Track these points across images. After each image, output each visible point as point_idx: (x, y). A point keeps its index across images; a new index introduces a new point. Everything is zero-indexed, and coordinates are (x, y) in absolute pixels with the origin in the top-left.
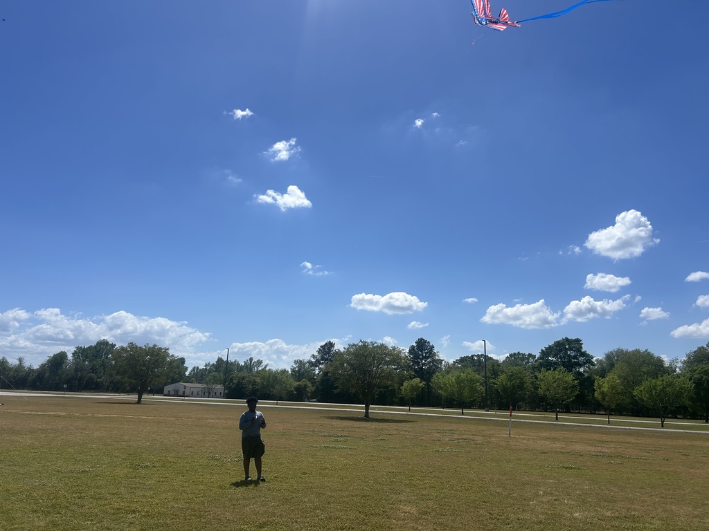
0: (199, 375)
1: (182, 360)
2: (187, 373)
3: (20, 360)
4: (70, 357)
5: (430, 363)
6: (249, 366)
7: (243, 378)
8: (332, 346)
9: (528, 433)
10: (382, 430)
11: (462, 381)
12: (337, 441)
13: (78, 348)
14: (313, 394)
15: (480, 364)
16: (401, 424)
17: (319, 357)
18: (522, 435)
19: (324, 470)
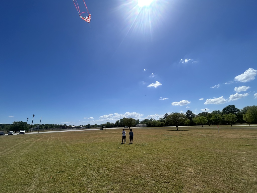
0: (142, 123)
1: (138, 120)
2: (140, 122)
3: (112, 122)
4: (119, 121)
5: (192, 115)
6: (151, 120)
7: (150, 123)
8: (167, 114)
9: (225, 132)
10: (181, 133)
11: (201, 119)
12: (169, 138)
13: (121, 119)
14: (165, 125)
15: (205, 114)
16: (186, 131)
17: (165, 117)
18: (223, 133)
19: (164, 148)
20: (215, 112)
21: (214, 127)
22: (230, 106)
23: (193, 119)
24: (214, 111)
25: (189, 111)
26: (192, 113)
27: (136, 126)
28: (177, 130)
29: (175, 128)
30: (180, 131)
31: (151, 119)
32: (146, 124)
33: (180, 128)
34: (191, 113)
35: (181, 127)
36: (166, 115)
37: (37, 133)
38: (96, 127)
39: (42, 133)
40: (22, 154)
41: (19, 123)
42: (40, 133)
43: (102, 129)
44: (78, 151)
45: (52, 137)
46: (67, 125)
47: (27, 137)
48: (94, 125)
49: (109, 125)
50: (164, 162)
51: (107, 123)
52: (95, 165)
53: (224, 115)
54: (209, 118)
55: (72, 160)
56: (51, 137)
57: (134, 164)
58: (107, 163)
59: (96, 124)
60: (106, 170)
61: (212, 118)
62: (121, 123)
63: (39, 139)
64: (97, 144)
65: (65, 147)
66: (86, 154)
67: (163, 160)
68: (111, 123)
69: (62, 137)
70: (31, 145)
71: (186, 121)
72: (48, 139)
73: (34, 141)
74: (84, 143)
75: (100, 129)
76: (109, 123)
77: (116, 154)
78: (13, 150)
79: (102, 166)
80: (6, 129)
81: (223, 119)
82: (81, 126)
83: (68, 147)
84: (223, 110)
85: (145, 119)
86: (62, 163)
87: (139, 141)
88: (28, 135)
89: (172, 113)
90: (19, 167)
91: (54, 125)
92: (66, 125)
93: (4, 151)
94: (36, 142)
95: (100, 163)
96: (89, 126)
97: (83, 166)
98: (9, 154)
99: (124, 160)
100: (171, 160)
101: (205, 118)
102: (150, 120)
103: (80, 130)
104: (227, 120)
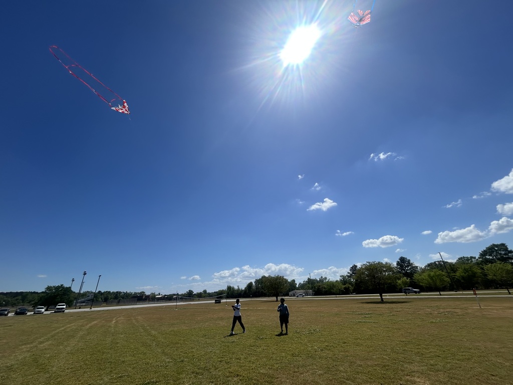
0: (302, 286)
1: (294, 281)
2: (297, 286)
3: (238, 286)
4: (254, 284)
5: (410, 269)
6: (322, 280)
7: (319, 286)
8: (356, 266)
9: (493, 305)
10: (392, 308)
11: (433, 276)
12: (366, 317)
13: (256, 280)
14: (353, 290)
15: (441, 266)
16: (403, 304)
17: (351, 273)
18: (490, 306)
19: (357, 339)
20: (462, 260)
21: (469, 294)
22: (494, 245)
23: (416, 276)
24: (461, 258)
25: (404, 258)
26: (411, 262)
27: (290, 293)
28: (382, 301)
29: (376, 297)
30: (389, 304)
31: (322, 277)
32: (311, 291)
33: (387, 296)
34: (409, 264)
35: (389, 296)
36: (354, 268)
37: (88, 310)
38: (205, 297)
39: (99, 311)
40: (68, 349)
41: (57, 288)
42: (93, 309)
43: (218, 302)
44: (177, 343)
45: (120, 317)
46: (148, 293)
47: (72, 318)
48: (201, 293)
49: (231, 293)
50: (361, 366)
51: (228, 289)
52: (217, 370)
53: (485, 267)
54: (452, 274)
55: (169, 362)
56: (118, 318)
57: (296, 370)
58: (241, 367)
59: (205, 291)
60: (240, 380)
61: (458, 274)
62: (257, 288)
63: (95, 322)
64: (212, 331)
65: (149, 337)
66: (193, 350)
67: (359, 362)
68: (236, 288)
69: (139, 317)
70: (81, 333)
71: (399, 282)
72: (111, 321)
73: (87, 325)
74: (187, 328)
75: (214, 301)
76: (233, 288)
77: (255, 349)
78: (50, 342)
79: (232, 373)
80: (29, 303)
81: (486, 275)
82: (174, 295)
83: (154, 336)
84: (480, 255)
85: (309, 279)
86: (148, 366)
87: (301, 324)
88: (72, 315)
89: (365, 263)
90: (68, 372)
91: (120, 293)
92: (144, 292)
93: (34, 344)
94: (91, 327)
95: (226, 367)
96: (190, 296)
97: (193, 373)
98: (46, 349)
99: (274, 361)
100: (376, 363)
101: (443, 273)
102: (318, 280)
103: (175, 304)
104: (495, 278)
